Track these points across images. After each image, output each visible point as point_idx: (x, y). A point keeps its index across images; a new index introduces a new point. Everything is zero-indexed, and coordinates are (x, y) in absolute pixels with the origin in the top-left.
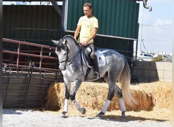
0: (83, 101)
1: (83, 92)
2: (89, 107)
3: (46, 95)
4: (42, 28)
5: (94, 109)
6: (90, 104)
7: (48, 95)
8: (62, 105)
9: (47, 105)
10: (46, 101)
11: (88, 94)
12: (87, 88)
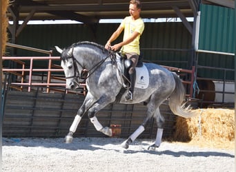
0: (217, 131)
1: (217, 121)
2: (224, 138)
3: (175, 124)
4: (169, 47)
5: (230, 140)
6: (226, 134)
7: (177, 124)
8: (193, 135)
9: (176, 135)
10: (174, 130)
11: (224, 123)
12: (222, 116)
